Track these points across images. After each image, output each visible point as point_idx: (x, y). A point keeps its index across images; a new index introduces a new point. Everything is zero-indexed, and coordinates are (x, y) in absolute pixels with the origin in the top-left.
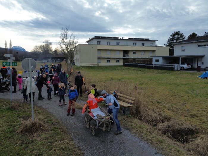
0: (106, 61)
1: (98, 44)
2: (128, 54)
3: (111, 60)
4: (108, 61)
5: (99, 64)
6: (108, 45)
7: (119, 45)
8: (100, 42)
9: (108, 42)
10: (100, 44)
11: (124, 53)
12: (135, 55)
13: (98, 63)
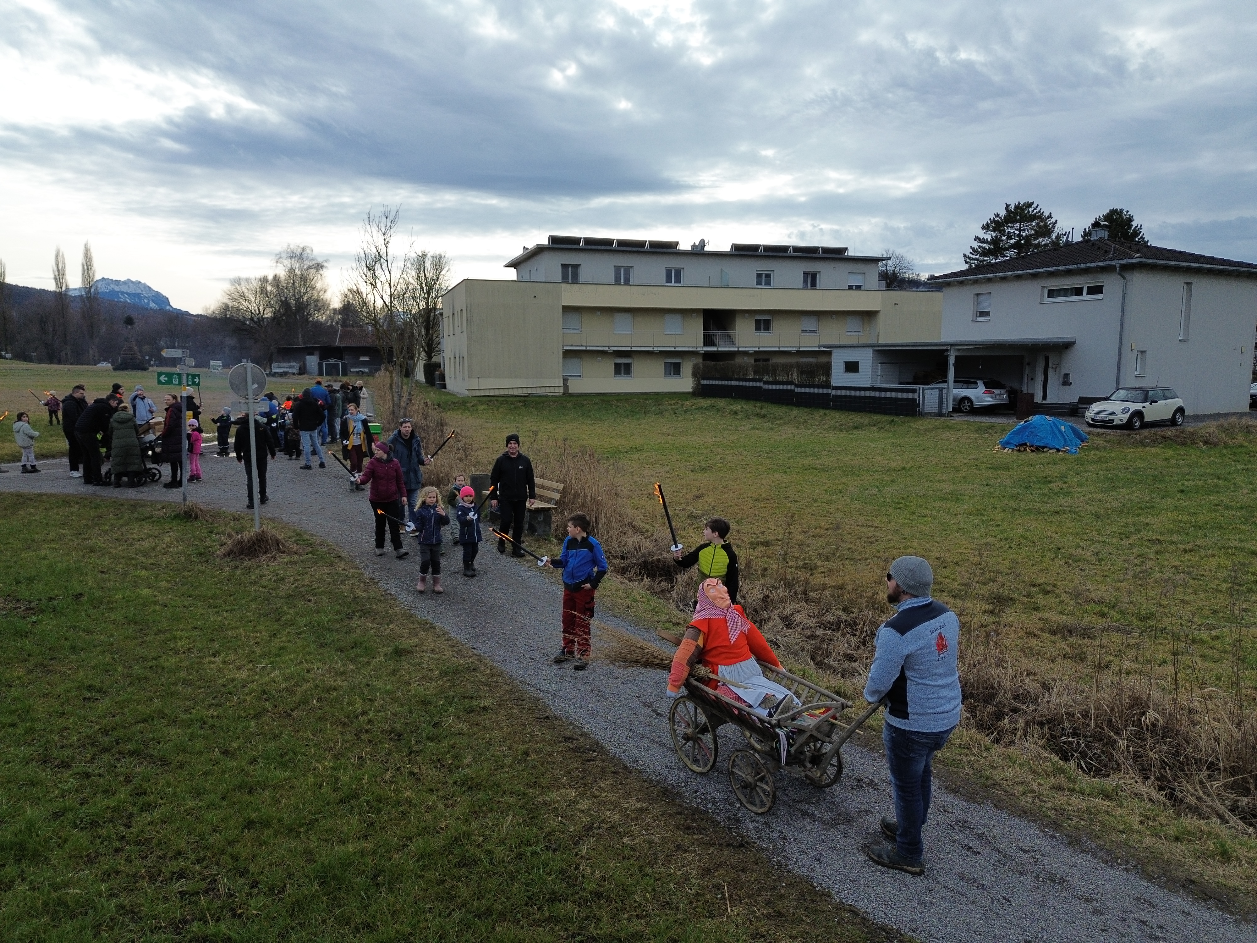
0: (608, 366)
1: (565, 279)
2: (731, 332)
3: (637, 366)
4: (623, 370)
5: (569, 383)
6: (617, 282)
7: (678, 280)
8: (576, 267)
9: (617, 269)
10: (575, 280)
11: (705, 328)
12: (763, 334)
13: (565, 380)
